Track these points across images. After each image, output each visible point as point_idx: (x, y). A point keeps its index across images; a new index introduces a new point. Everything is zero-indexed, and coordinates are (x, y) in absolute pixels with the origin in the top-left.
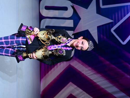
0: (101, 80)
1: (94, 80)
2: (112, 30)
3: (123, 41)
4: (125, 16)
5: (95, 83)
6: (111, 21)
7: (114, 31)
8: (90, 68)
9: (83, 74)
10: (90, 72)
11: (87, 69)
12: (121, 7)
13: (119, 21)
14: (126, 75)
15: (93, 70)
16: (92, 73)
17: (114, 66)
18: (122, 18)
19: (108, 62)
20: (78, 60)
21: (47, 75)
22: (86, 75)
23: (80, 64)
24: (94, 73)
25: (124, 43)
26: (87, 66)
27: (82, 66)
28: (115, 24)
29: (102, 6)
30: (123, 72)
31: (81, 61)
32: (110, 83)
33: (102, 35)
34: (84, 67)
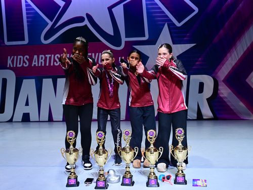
0: (244, 40)
1: (245, 50)
2: (178, 25)
3: (194, 11)
4: (160, 8)
5: (248, 49)
6: (166, 26)
7: (179, 22)
8: (228, 55)
9: (236, 64)
10: (233, 55)
11: (230, 59)
12: (148, 13)
13: (167, 16)
14: (238, 9)
15: (231, 50)
16: (235, 52)
17: (227, 24)
18: (163, 12)
19: (221, 32)
20: (216, 71)
21: (235, 111)
22: (238, 59)
23: (223, 68)
24: (234, 50)
25: (196, 10)
26: (225, 59)
27: (225, 66)
28: (170, 20)
29: (146, 38)
30: (235, 13)
31: (219, 67)
32: (249, 29)
33: (185, 39)
34: (227, 62)
